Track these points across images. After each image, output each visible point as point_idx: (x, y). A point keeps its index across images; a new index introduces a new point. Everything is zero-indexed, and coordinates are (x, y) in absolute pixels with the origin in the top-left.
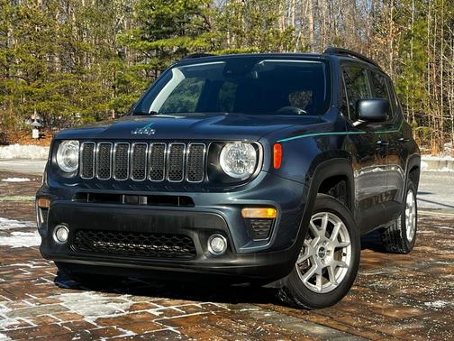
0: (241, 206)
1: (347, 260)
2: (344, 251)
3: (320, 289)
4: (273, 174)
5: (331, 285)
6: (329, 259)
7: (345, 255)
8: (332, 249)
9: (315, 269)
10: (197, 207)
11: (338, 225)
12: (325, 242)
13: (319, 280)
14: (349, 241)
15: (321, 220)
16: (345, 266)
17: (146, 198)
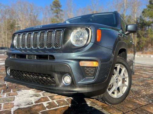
0: (79, 60)
1: (127, 83)
2: (126, 80)
3: (116, 96)
4: (96, 44)
5: (121, 94)
6: (120, 83)
7: (126, 81)
8: (121, 79)
9: (114, 88)
10: (56, 60)
11: (124, 69)
12: (119, 76)
13: (116, 93)
14: (127, 76)
15: (116, 67)
16: (126, 86)
17: (36, 56)
